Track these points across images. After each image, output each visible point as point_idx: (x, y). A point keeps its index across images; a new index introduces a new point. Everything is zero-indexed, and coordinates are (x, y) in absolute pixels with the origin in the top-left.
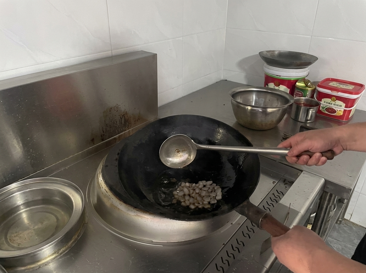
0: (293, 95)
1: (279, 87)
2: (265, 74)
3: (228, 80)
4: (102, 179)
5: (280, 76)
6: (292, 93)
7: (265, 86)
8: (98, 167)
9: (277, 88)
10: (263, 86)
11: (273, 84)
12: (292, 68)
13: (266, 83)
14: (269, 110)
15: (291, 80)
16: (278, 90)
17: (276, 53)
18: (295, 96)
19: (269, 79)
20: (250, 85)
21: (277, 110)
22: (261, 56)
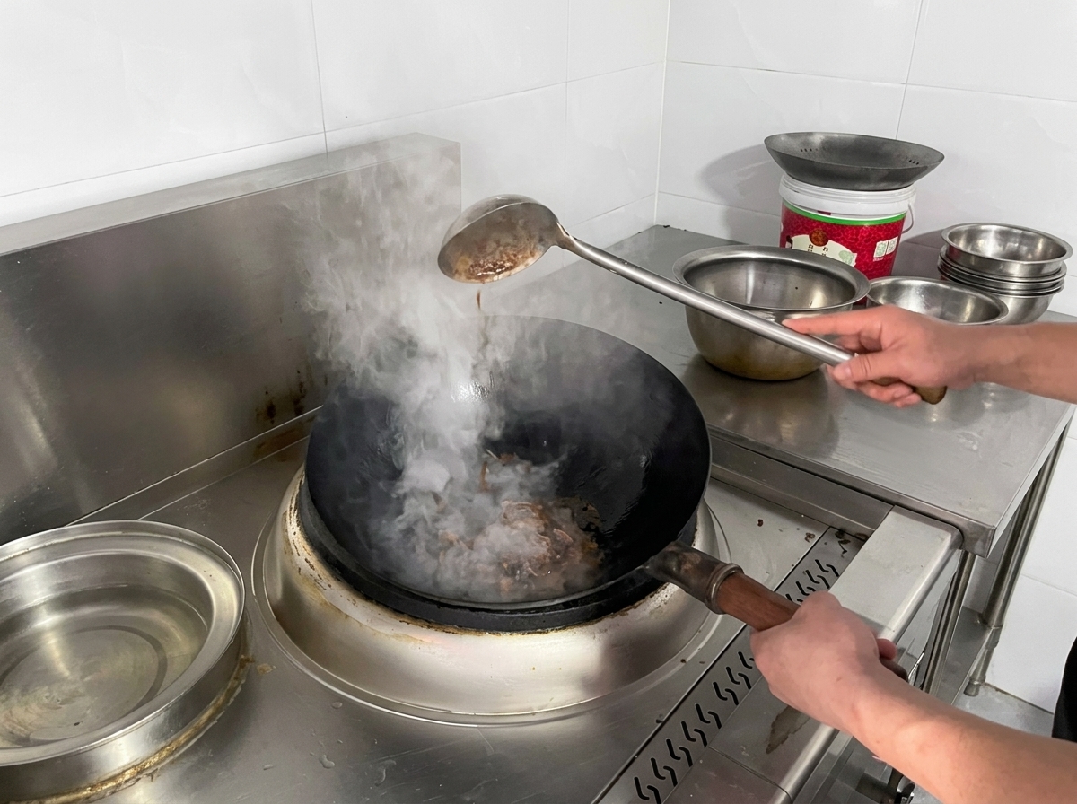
1: (826, 246)
2: (783, 205)
3: (671, 226)
4: (297, 529)
5: (829, 214)
7: (783, 244)
9: (818, 250)
10: (777, 245)
11: (806, 237)
13: (786, 238)
16: (822, 258)
19: (796, 223)
20: (740, 241)
22: (770, 149)
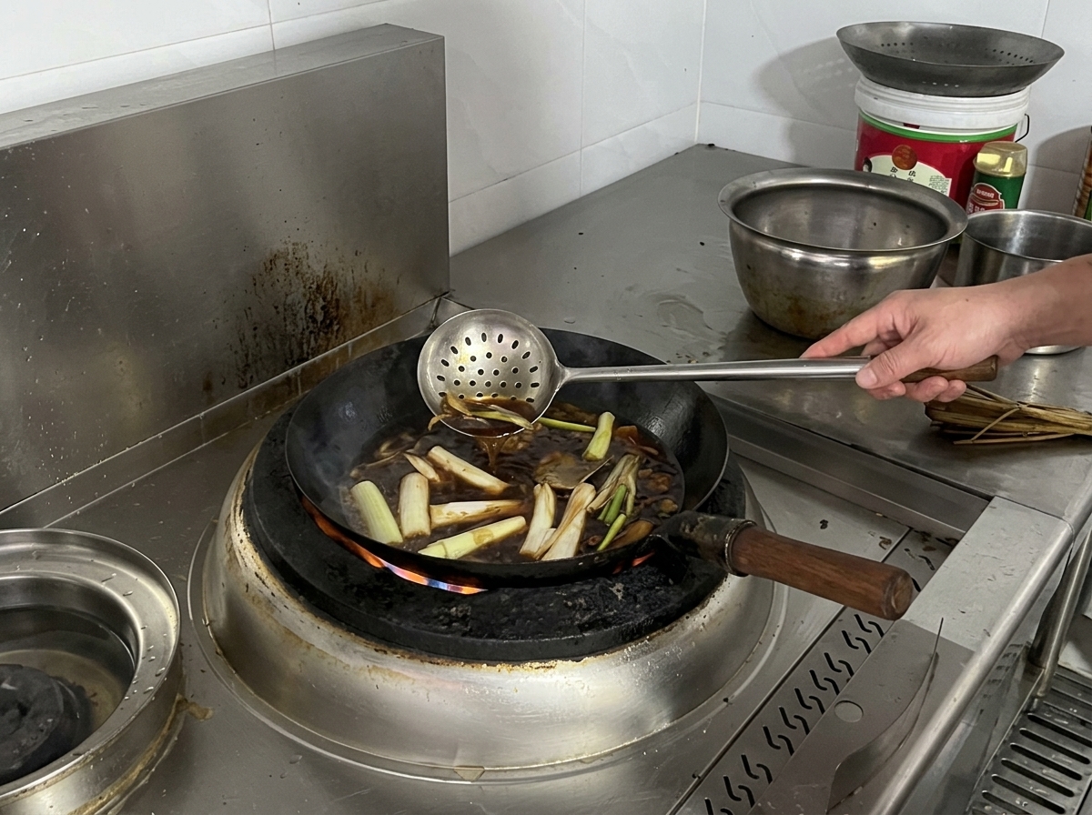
0: (964, 206)
1: (912, 170)
2: (859, 116)
3: (716, 145)
4: (243, 536)
5: (917, 127)
6: (961, 194)
7: (859, 168)
8: (228, 489)
9: (903, 174)
10: (852, 168)
11: (889, 158)
12: (965, 93)
13: (864, 158)
14: (876, 262)
15: (958, 144)
16: (909, 184)
17: (905, 31)
18: (970, 205)
19: (876, 139)
20: (805, 164)
21: (901, 263)
22: (843, 43)
